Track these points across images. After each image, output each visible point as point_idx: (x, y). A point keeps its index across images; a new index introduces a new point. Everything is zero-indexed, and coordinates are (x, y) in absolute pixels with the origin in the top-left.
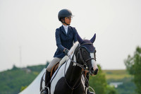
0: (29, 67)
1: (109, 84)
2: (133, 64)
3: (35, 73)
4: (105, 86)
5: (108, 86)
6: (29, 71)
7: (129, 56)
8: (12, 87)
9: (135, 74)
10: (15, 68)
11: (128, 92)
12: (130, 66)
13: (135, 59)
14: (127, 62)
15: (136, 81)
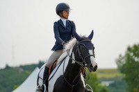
0: (21, 67)
1: (100, 82)
2: (124, 63)
3: (27, 72)
4: (97, 84)
5: (99, 85)
6: (21, 70)
7: (120, 56)
8: (5, 86)
9: (126, 73)
10: (8, 67)
11: (120, 90)
12: (121, 65)
13: (126, 58)
14: (118, 61)
15: (127, 80)
